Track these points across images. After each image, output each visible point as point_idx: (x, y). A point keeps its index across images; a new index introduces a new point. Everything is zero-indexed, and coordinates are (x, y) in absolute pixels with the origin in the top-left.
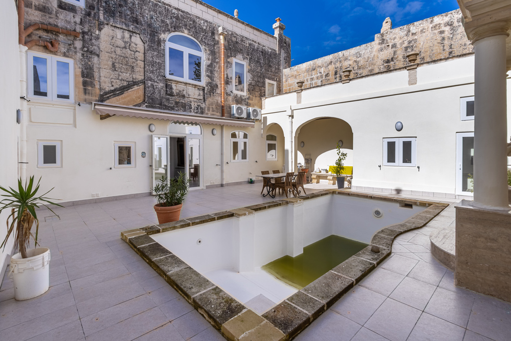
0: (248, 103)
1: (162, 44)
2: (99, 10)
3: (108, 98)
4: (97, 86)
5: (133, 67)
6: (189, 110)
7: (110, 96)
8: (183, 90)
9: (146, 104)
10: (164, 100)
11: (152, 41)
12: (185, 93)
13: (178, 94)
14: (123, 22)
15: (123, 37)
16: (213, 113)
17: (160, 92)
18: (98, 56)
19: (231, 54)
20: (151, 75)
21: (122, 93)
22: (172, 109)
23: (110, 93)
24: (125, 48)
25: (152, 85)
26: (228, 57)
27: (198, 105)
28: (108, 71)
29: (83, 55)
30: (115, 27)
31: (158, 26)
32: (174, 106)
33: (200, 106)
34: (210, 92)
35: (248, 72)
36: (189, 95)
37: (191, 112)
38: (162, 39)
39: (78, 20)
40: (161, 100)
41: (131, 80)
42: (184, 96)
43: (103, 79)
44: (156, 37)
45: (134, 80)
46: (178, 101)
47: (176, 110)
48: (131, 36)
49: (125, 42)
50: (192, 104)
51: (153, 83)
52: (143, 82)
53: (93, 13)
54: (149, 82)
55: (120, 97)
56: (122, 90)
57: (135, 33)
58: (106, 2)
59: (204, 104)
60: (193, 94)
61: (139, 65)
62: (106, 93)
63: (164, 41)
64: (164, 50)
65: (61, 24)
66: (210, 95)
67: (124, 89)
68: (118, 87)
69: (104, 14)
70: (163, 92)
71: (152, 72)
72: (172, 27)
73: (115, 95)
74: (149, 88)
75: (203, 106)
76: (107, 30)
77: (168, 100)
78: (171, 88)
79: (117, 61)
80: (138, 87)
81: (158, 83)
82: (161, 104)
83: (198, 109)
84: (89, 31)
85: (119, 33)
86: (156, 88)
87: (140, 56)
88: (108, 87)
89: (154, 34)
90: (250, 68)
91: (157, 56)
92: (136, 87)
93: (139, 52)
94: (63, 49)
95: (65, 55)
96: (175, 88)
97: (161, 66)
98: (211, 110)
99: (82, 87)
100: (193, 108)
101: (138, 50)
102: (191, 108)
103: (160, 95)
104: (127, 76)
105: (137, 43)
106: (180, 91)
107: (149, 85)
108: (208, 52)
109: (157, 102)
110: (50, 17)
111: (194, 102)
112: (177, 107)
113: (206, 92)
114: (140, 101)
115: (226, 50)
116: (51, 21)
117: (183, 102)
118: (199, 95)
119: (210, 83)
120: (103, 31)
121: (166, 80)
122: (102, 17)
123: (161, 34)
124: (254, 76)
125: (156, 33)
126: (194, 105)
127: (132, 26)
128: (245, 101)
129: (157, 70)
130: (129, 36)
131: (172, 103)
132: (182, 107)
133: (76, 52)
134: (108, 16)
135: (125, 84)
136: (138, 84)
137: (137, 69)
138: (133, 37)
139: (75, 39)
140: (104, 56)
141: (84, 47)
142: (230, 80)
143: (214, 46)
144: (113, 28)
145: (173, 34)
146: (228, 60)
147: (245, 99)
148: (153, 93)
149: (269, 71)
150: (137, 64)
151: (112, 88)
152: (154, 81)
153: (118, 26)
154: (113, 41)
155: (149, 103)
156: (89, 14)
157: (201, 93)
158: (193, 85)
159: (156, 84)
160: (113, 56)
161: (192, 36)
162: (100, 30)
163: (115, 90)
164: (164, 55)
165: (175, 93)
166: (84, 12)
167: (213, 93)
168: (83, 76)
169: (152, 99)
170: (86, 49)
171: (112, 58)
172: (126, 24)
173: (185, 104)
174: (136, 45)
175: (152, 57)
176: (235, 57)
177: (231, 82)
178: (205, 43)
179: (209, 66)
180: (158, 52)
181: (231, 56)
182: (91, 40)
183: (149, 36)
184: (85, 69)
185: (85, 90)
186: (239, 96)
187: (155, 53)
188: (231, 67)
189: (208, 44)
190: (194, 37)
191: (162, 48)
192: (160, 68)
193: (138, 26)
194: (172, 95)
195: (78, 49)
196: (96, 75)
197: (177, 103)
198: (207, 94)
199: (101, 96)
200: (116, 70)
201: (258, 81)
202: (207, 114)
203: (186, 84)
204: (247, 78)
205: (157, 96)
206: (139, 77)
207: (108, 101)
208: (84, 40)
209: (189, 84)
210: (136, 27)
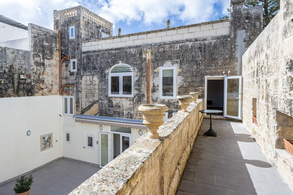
0: (177, 106)
1: (107, 76)
2: (81, 70)
3: (85, 112)
4: (81, 107)
5: (93, 94)
6: (122, 116)
7: (86, 111)
8: (119, 103)
9: (99, 114)
10: (107, 111)
11: (102, 76)
12: (120, 104)
13: (116, 106)
14: (89, 71)
15: (90, 79)
16: (140, 117)
17: (105, 106)
18: (81, 92)
19: (158, 64)
20: (101, 97)
21: (90, 109)
22: (112, 116)
23: (85, 109)
24: (91, 85)
25: (101, 102)
26: (155, 68)
27: (128, 112)
28: (84, 98)
29: (76, 93)
30: (87, 75)
31: (104, 66)
32: (113, 114)
33: (130, 112)
34: (138, 101)
35: (179, 75)
36: (123, 105)
37: (123, 117)
38: (106, 73)
39: (75, 78)
40: (106, 111)
41: (93, 101)
42: (119, 107)
43: (82, 102)
44: (104, 73)
45: (94, 101)
46: (115, 110)
47: (114, 117)
48: (93, 77)
49: (91, 82)
50: (124, 112)
51: (102, 101)
52: (97, 101)
53: (79, 72)
54: (100, 101)
55: (89, 111)
56: (90, 107)
57: (94, 75)
58: (83, 65)
59: (133, 111)
60: (126, 104)
61: (96, 92)
62: (84, 110)
63: (108, 73)
64: (108, 79)
65: (70, 82)
66: (138, 103)
67: (90, 106)
68: (88, 106)
69: (83, 71)
70: (107, 106)
71: (102, 95)
72: (112, 63)
73: (88, 110)
74: (100, 104)
75: (132, 112)
76: (84, 78)
77: (109, 110)
78: (112, 102)
79: (88, 93)
80: (96, 104)
81: (104, 101)
82: (106, 113)
83: (128, 115)
84: (78, 81)
85: (88, 77)
86: (104, 104)
87: (97, 87)
88: (84, 107)
89: (102, 72)
90: (180, 70)
91: (104, 85)
92: (95, 105)
93: (96, 85)
94: (71, 93)
95: (72, 95)
96: (115, 102)
97: (106, 90)
98: (138, 115)
99: (76, 108)
100: (125, 115)
101: (96, 84)
102: (124, 115)
103: (106, 108)
104: (91, 99)
105: (95, 80)
106: (117, 103)
107: (100, 102)
108: (137, 70)
109: (104, 112)
110: (68, 81)
111: (126, 110)
112: (115, 114)
113: (134, 101)
114: (96, 112)
115: (153, 62)
116: (68, 82)
117: (118, 111)
118: (130, 104)
119: (138, 94)
120: (83, 79)
121: (109, 98)
122: (82, 73)
123: (106, 70)
124: (186, 78)
125: (104, 70)
126: (125, 112)
127: (93, 72)
128: (173, 105)
129: (104, 93)
130: (92, 78)
131: (112, 112)
132: (118, 114)
133: (74, 93)
134: (84, 71)
135: (90, 104)
136: (96, 103)
137: (95, 95)
138: (94, 78)
139: (74, 87)
140: (83, 91)
141: (76, 89)
142: (156, 88)
143: (141, 64)
144: (86, 76)
145: (113, 67)
146: (155, 71)
147: (174, 103)
148: (102, 107)
149: (212, 66)
150: (95, 92)
151: (86, 107)
152: (102, 100)
153: (88, 75)
154: (86, 83)
155: (100, 113)
156: (78, 74)
157: (132, 103)
158: (125, 98)
159: (103, 101)
160: (86, 90)
161: (124, 63)
162: (81, 79)
163: (87, 107)
164: (107, 83)
165: (114, 105)
166: (76, 74)
167: (141, 102)
168: (76, 103)
169: (101, 111)
170: (77, 90)
171: (86, 92)
172: (90, 72)
173: (119, 112)
174: (95, 81)
175: (102, 86)
176: (162, 65)
177: (158, 89)
178: (134, 64)
179: (137, 81)
180: (105, 82)
181: (158, 66)
182: (78, 85)
183: (100, 74)
184: (77, 99)
185: (77, 109)
186: (167, 101)
187: (103, 83)
188: (158, 76)
189: (136, 64)
190: (126, 63)
191: (107, 78)
192: (105, 91)
193: (95, 70)
194: (112, 107)
195: (75, 91)
196: (80, 101)
197: (114, 112)
198: (135, 103)
199: (82, 111)
200: (87, 97)
201: (193, 82)
202: (135, 118)
203: (121, 98)
204: (177, 81)
205: (104, 108)
206: (96, 99)
207: (84, 113)
208: (76, 87)
209: (123, 98)
210: (95, 72)
